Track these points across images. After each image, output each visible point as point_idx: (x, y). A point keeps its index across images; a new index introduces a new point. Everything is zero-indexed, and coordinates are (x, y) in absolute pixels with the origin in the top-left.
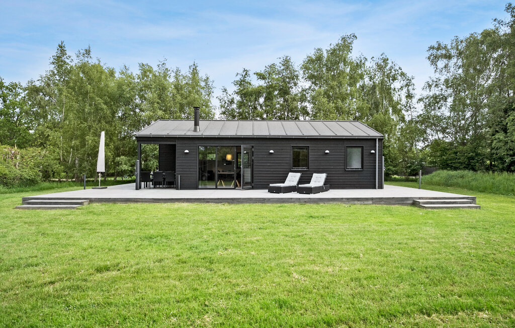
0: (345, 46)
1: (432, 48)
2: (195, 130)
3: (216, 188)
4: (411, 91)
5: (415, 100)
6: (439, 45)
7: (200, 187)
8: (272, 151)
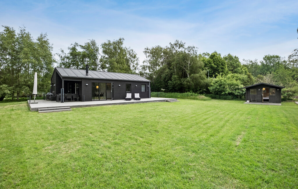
0: (120, 42)
1: (146, 49)
2: (87, 75)
3: (99, 100)
4: (138, 63)
5: (139, 66)
6: (148, 48)
7: (92, 100)
8: (120, 85)
